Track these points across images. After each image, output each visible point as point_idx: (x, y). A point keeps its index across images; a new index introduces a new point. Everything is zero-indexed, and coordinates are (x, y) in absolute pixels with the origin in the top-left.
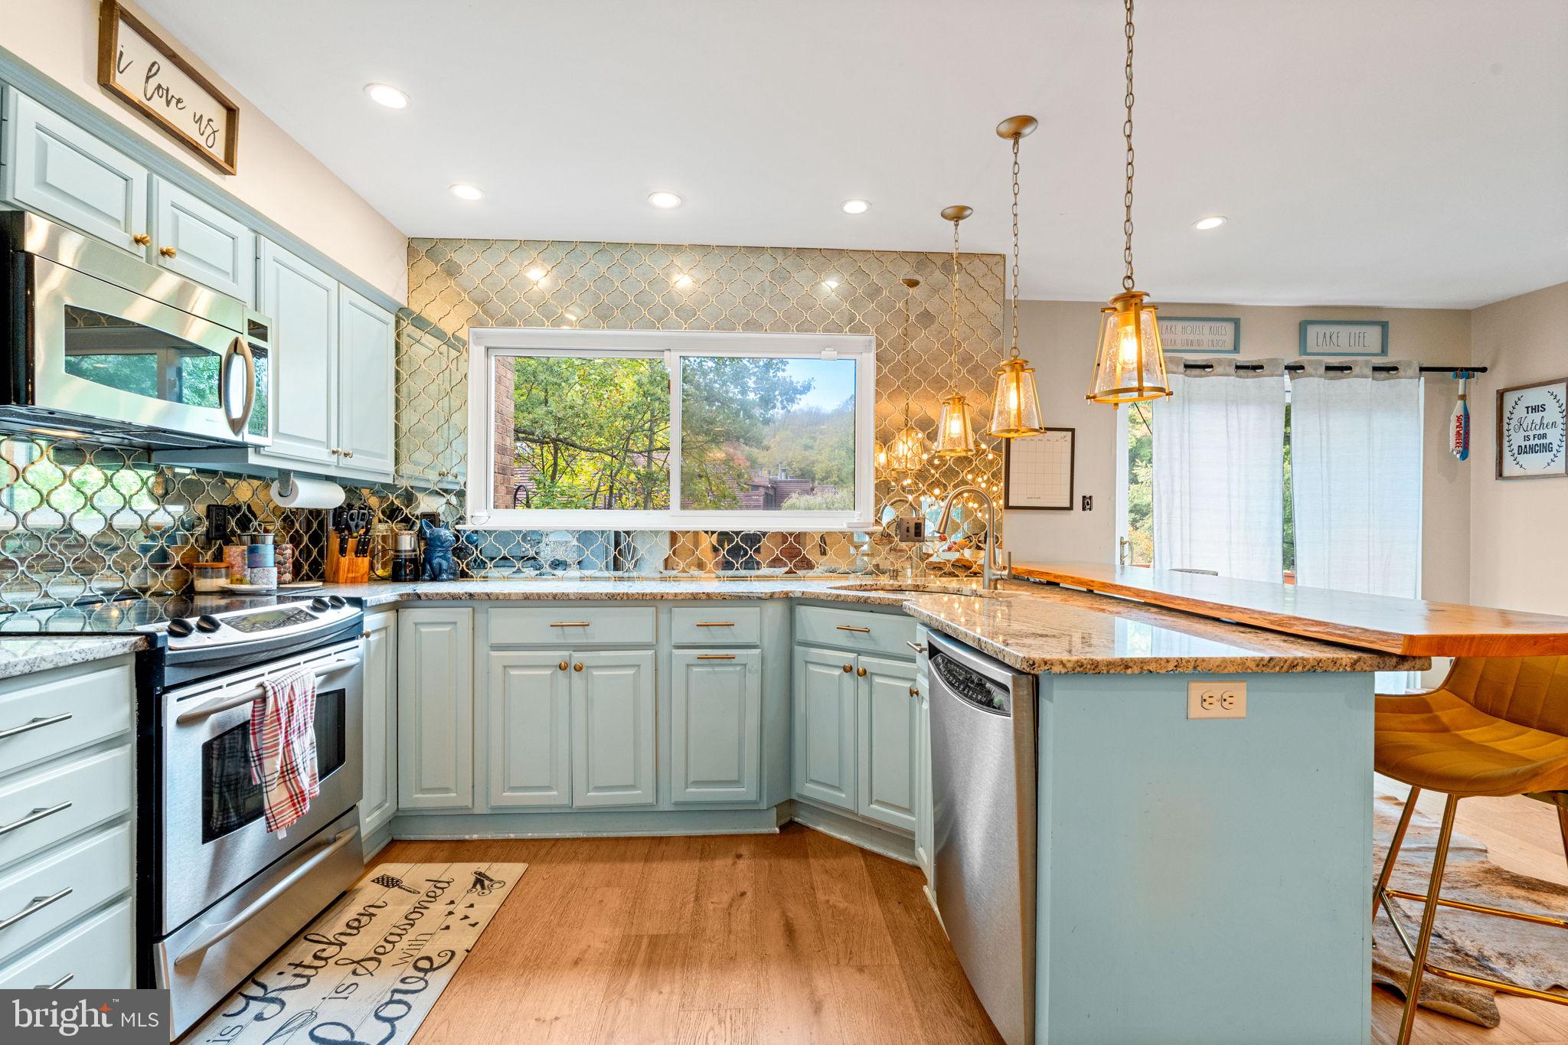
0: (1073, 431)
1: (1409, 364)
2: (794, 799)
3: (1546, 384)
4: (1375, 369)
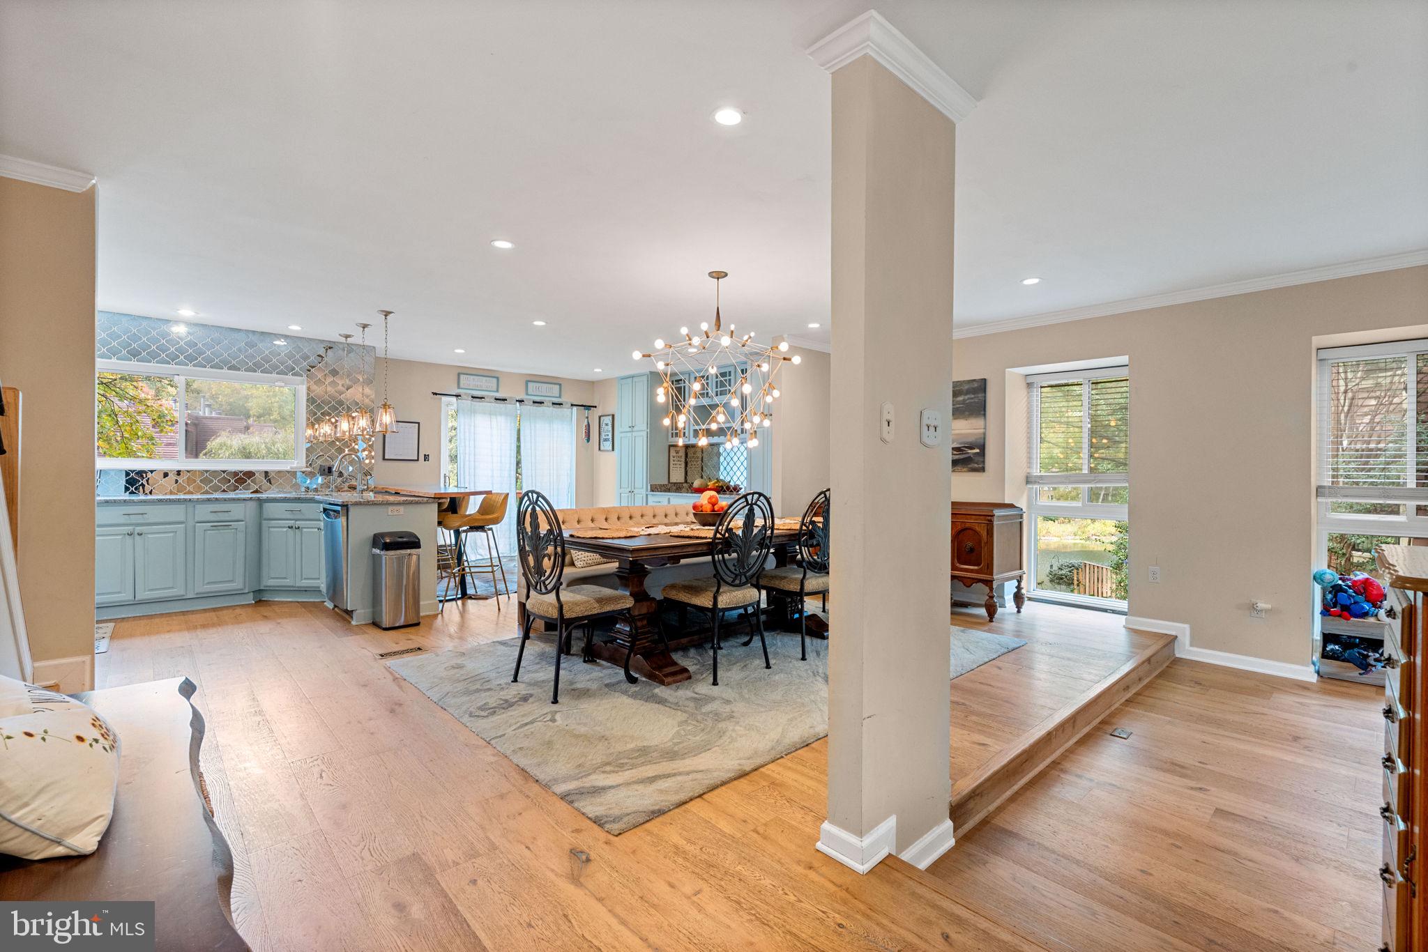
0: (419, 423)
1: (567, 403)
2: (262, 588)
3: (609, 415)
4: (553, 404)
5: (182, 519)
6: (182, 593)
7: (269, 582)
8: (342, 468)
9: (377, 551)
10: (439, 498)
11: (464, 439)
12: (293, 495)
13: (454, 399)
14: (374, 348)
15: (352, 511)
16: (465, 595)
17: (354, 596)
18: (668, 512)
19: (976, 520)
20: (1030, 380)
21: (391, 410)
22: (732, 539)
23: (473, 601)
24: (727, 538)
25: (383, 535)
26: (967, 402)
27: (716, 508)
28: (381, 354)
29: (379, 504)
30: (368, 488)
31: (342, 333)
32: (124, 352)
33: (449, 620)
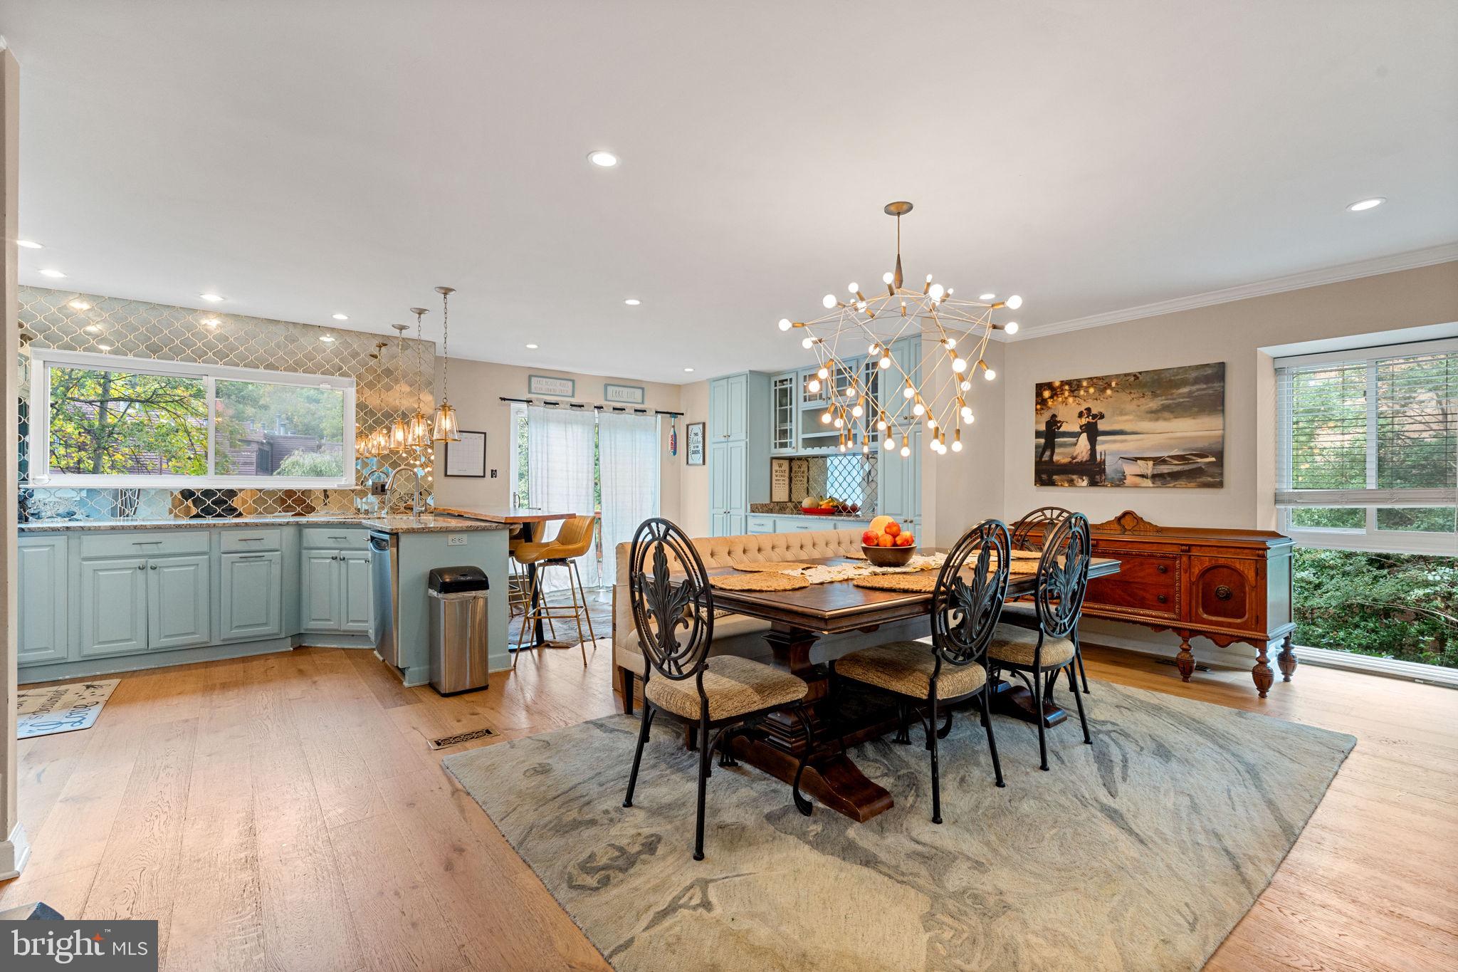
0: (485, 433)
1: (651, 410)
2: (302, 632)
3: (698, 424)
4: (636, 411)
5: (206, 549)
6: (206, 639)
7: (310, 625)
8: (397, 486)
9: (434, 593)
10: (512, 524)
11: (537, 452)
12: (340, 519)
13: (524, 405)
14: (435, 343)
15: (404, 540)
16: (541, 643)
17: (406, 651)
18: (804, 542)
19: (1238, 554)
20: (1279, 364)
21: (451, 413)
22: (960, 594)
23: (551, 650)
24: (953, 591)
25: (441, 572)
26: (1196, 394)
27: (899, 540)
28: (440, 352)
29: (437, 532)
30: (426, 510)
31: (396, 323)
32: (142, 347)
33: (524, 680)
